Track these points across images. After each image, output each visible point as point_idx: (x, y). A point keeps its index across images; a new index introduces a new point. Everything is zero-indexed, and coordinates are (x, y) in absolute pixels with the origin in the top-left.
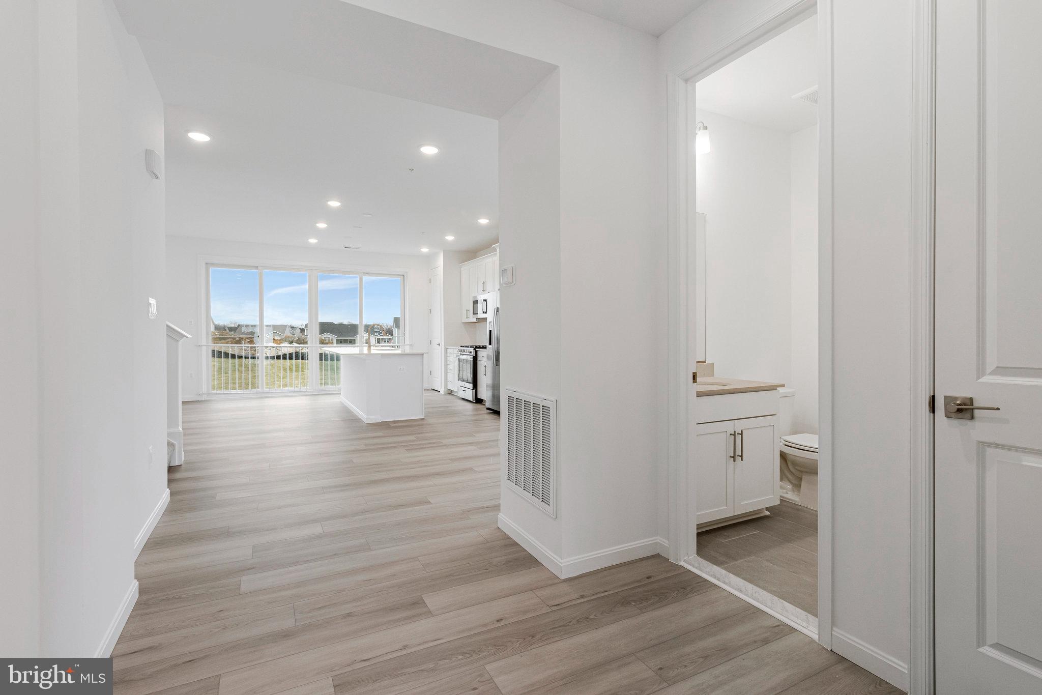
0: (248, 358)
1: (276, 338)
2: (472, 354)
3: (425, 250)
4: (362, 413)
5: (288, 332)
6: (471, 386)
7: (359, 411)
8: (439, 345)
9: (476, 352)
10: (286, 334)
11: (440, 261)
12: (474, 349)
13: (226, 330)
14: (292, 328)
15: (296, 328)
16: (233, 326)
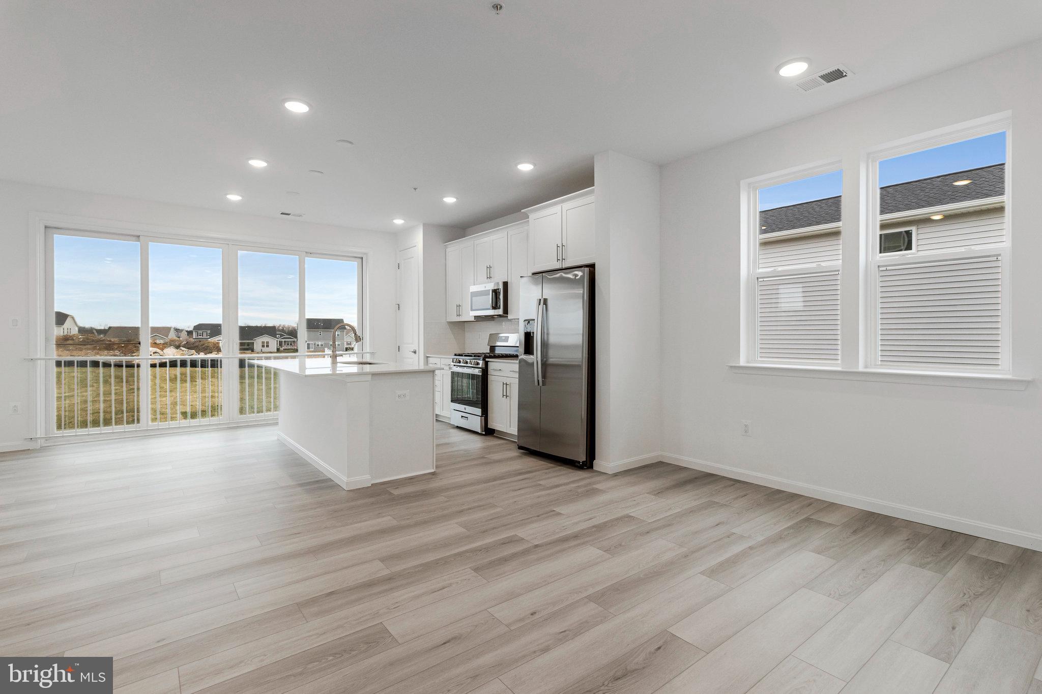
0: (122, 366)
1: (158, 342)
2: (480, 366)
3: (399, 222)
4: (333, 470)
5: (172, 335)
6: (478, 411)
7: (322, 463)
8: (415, 352)
9: (486, 363)
10: (170, 337)
11: (418, 239)
12: (484, 359)
13: (93, 333)
14: (177, 330)
15: (182, 330)
16: (103, 328)
